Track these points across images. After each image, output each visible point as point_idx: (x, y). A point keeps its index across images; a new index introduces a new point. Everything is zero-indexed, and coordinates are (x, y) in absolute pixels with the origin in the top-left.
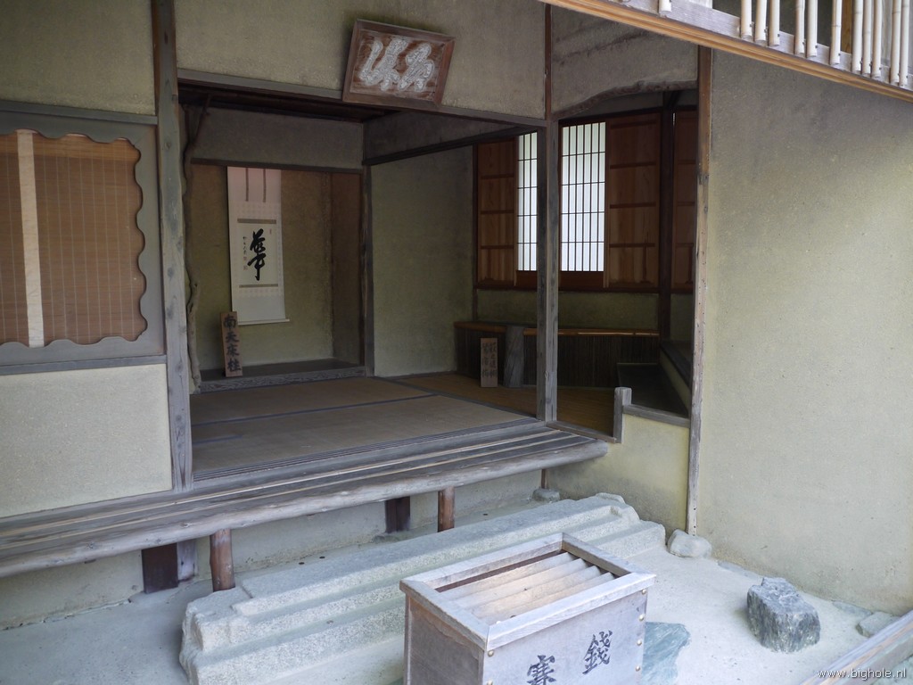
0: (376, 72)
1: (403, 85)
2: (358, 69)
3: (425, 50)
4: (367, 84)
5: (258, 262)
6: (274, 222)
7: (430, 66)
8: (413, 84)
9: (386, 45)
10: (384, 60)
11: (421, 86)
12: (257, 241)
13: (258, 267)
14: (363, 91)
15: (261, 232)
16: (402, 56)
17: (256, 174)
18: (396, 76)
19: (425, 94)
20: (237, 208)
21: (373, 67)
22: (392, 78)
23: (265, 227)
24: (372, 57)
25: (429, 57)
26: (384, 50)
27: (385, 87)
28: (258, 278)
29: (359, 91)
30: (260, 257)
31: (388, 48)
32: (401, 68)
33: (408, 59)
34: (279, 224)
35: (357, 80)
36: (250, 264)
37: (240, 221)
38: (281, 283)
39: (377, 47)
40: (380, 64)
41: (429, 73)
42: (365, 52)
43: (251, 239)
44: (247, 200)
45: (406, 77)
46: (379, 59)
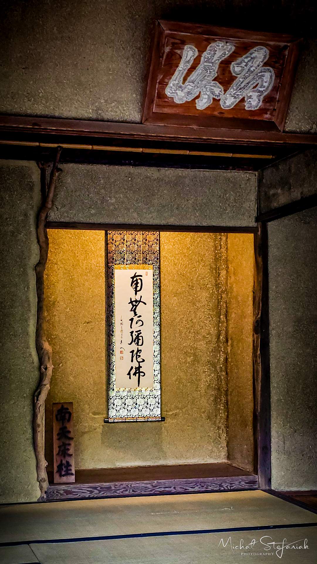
1: (229, 101)
3: (259, 55)
4: (177, 101)
7: (267, 75)
8: (243, 100)
9: (201, 52)
10: (200, 69)
11: (255, 102)
14: (173, 111)
16: (225, 64)
18: (218, 89)
19: (262, 111)
21: (185, 80)
22: (213, 93)
24: (183, 67)
25: (266, 64)
26: (199, 57)
27: (202, 105)
29: (164, 110)
31: (205, 54)
32: (226, 78)
33: (236, 68)
35: (162, 96)
39: (189, 54)
40: (194, 76)
41: (266, 84)
42: (174, 61)
45: (231, 91)
46: (193, 68)
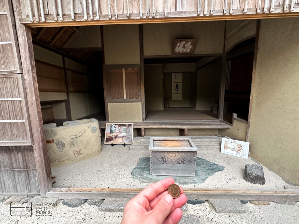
0: (179, 49)
1: (185, 51)
2: (175, 49)
3: (189, 43)
4: (177, 51)
5: (177, 89)
6: (180, 82)
7: (191, 46)
8: (187, 50)
9: (180, 43)
10: (180, 46)
11: (189, 50)
12: (177, 86)
13: (177, 90)
14: (176, 53)
15: (178, 84)
16: (184, 45)
17: (177, 74)
18: (183, 49)
19: (190, 52)
20: (174, 80)
23: (179, 83)
24: (178, 46)
25: (190, 44)
27: (181, 51)
28: (177, 92)
29: (175, 53)
30: (178, 89)
31: (181, 44)
32: (184, 47)
33: (186, 45)
34: (181, 83)
35: (175, 51)
37: (174, 83)
38: (181, 93)
39: (178, 44)
40: (179, 47)
41: (191, 48)
42: (176, 45)
43: (176, 86)
45: (185, 49)
46: (179, 46)
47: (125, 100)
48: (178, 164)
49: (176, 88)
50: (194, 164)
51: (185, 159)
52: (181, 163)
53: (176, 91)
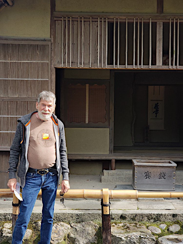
6: (162, 101)
12: (156, 106)
15: (158, 103)
17: (157, 87)
20: (151, 97)
28: (156, 117)
30: (157, 111)
36: (154, 113)
37: (151, 100)
38: (163, 118)
43: (154, 106)
44: (154, 94)
47: (87, 124)
48: (159, 179)
49: (155, 110)
50: (174, 178)
51: (165, 174)
52: (162, 177)
53: (155, 114)
